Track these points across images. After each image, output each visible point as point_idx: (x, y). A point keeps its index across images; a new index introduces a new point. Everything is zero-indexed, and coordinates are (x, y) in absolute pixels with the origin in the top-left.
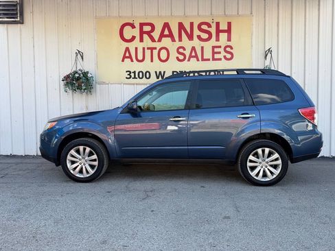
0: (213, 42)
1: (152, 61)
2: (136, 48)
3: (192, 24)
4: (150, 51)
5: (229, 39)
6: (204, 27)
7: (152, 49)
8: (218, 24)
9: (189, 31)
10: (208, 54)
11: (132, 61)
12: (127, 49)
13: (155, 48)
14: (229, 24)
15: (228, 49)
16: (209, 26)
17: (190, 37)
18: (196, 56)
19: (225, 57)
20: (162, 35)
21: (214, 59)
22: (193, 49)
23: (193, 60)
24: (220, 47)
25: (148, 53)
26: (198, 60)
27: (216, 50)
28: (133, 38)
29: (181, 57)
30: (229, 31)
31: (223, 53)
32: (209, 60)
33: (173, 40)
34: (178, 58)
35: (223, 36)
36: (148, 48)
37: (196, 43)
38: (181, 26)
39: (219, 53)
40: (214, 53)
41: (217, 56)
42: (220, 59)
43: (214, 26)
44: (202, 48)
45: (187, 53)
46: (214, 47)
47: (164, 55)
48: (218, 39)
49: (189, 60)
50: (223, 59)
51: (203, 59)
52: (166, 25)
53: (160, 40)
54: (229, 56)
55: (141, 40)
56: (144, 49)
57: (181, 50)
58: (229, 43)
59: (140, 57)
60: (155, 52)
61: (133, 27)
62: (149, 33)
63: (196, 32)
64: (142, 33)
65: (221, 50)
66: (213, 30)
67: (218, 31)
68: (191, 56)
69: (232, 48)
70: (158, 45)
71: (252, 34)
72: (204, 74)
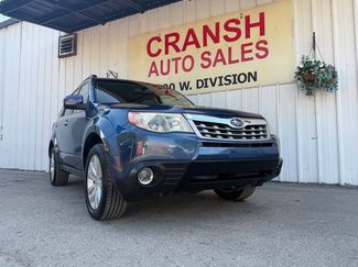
0: (243, 40)
1: (176, 72)
2: (162, 62)
3: (218, 24)
5: (262, 33)
6: (232, 25)
7: (176, 60)
8: (247, 18)
9: (214, 33)
10: (236, 55)
11: (157, 75)
12: (154, 63)
13: (180, 58)
14: (262, 15)
16: (237, 22)
17: (216, 40)
18: (223, 60)
19: (257, 55)
20: (187, 43)
21: (244, 60)
22: (220, 51)
23: (220, 64)
24: (251, 44)
25: (173, 64)
26: (225, 64)
27: (246, 49)
28: (160, 51)
29: (206, 63)
30: (261, 24)
31: (255, 51)
32: (237, 61)
33: (198, 46)
34: (202, 65)
35: (255, 31)
36: (173, 60)
37: (223, 45)
38: (206, 29)
39: (251, 51)
40: (243, 52)
42: (251, 59)
43: (243, 21)
44: (230, 49)
45: (212, 58)
46: (243, 46)
47: (188, 63)
48: (248, 36)
49: (214, 65)
50: (255, 58)
51: (231, 62)
52: (191, 32)
53: (184, 49)
54: (262, 53)
55: (167, 52)
56: (169, 60)
57: (206, 56)
58: (262, 38)
59: (165, 70)
60: (180, 62)
61: (159, 39)
62: (173, 44)
63: (223, 32)
64: (167, 44)
65: (253, 47)
66: (242, 27)
67: (248, 26)
68: (216, 61)
69: (266, 43)
70: (182, 55)
71: (293, 22)
72: (232, 78)
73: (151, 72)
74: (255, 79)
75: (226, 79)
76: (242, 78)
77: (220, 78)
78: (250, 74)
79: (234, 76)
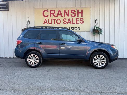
0: (76, 17)
1: (54, 24)
2: (49, 19)
3: (69, 11)
4: (53, 20)
5: (82, 16)
6: (73, 12)
7: (54, 19)
8: (78, 10)
9: (68, 13)
10: (74, 21)
11: (47, 24)
12: (45, 20)
13: (56, 19)
14: (82, 10)
15: (82, 19)
16: (75, 11)
17: (68, 15)
18: (70, 22)
19: (80, 22)
20: (58, 15)
21: (76, 23)
22: (69, 19)
23: (69, 23)
24: (79, 19)
25: (53, 21)
26: (71, 23)
27: (77, 20)
28: (48, 16)
29: (65, 22)
30: (82, 13)
31: (80, 21)
32: (75, 23)
33: (62, 16)
34: (63, 23)
35: (80, 15)
36: (53, 19)
37: (70, 17)
38: (65, 11)
39: (79, 21)
40: (76, 21)
41: (78, 22)
42: (79, 23)
43: (77, 11)
44: (72, 19)
45: (67, 21)
46: (76, 19)
47: (59, 21)
48: (78, 16)
49: (68, 23)
50: (80, 23)
51: (73, 23)
52: (59, 11)
53: (57, 16)
54: (82, 22)
55: (51, 16)
56: (51, 19)
57: (65, 20)
58: (82, 17)
59: (50, 22)
60: (56, 21)
61: (48, 11)
62: (53, 14)
63: (70, 13)
64: (51, 14)
65: (79, 20)
66: (76, 13)
67: (78, 13)
68: (68, 22)
69: (83, 19)
70: (56, 18)
71: (90, 14)
72: (73, 28)
73: (44, 22)
74: (80, 30)
75: (71, 28)
76: (76, 29)
77: (69, 28)
78: (78, 28)
79: (74, 28)
